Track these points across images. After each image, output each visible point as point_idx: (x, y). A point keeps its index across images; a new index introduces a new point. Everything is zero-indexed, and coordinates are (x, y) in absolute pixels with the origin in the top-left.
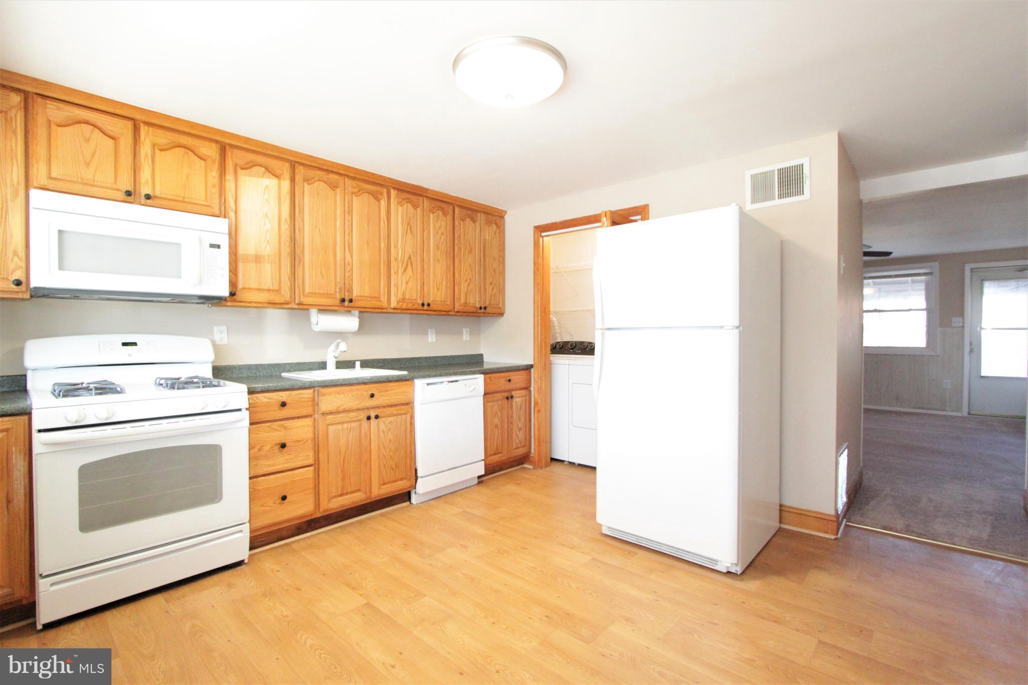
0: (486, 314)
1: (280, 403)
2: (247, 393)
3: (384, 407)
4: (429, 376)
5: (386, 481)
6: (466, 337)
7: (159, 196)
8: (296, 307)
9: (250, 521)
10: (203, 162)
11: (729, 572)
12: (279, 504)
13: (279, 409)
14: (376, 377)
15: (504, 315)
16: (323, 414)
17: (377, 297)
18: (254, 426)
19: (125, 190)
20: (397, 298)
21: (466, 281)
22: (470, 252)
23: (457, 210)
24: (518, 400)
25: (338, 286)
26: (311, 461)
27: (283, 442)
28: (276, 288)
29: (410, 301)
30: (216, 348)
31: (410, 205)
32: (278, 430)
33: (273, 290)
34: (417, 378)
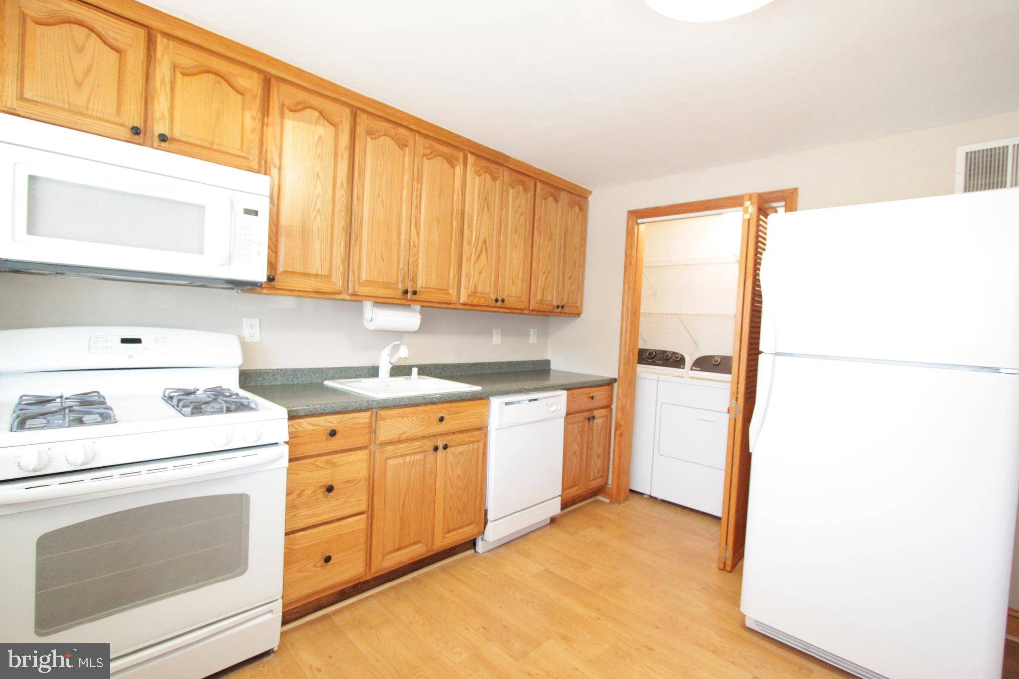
0: (562, 315)
1: (329, 431)
2: (287, 420)
3: (454, 433)
4: (507, 393)
5: (451, 528)
6: (533, 339)
7: (179, 137)
8: (349, 298)
9: (282, 598)
10: (240, 96)
12: (322, 566)
13: (327, 440)
14: (447, 394)
15: (581, 316)
16: (381, 444)
17: (444, 290)
18: (294, 463)
19: (131, 125)
20: (468, 291)
21: (544, 273)
22: (550, 238)
23: (539, 185)
24: (598, 421)
25: (401, 273)
26: (363, 508)
27: (330, 483)
28: (326, 272)
29: (481, 295)
30: (246, 347)
31: (488, 176)
32: (324, 468)
33: (321, 275)
34: (493, 396)
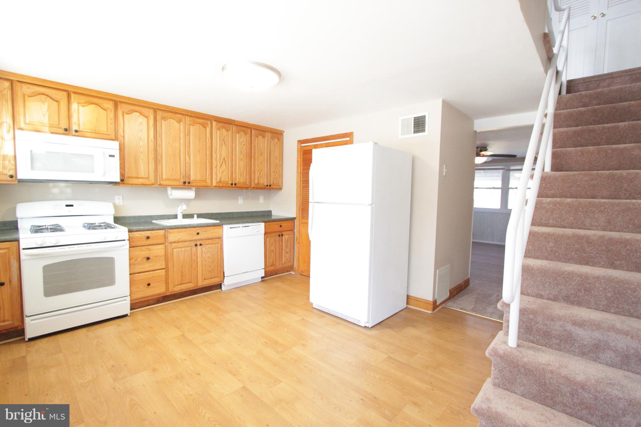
0: (271, 189)
1: (146, 237)
2: (127, 232)
3: (205, 239)
4: (232, 224)
5: (207, 278)
6: (261, 200)
7: (82, 130)
8: (159, 186)
9: (130, 295)
10: (105, 112)
11: (365, 327)
12: (146, 287)
13: (146, 240)
14: (200, 224)
15: (282, 189)
16: (171, 243)
17: (204, 181)
18: (132, 248)
19: (64, 128)
20: (217, 181)
21: (259, 170)
22: (261, 154)
23: (253, 131)
24: (286, 237)
25: (182, 175)
26: (164, 267)
27: (148, 256)
28: (147, 176)
29: (224, 182)
30: (115, 207)
31: (224, 130)
32: (145, 251)
33: (145, 178)
34: (224, 225)
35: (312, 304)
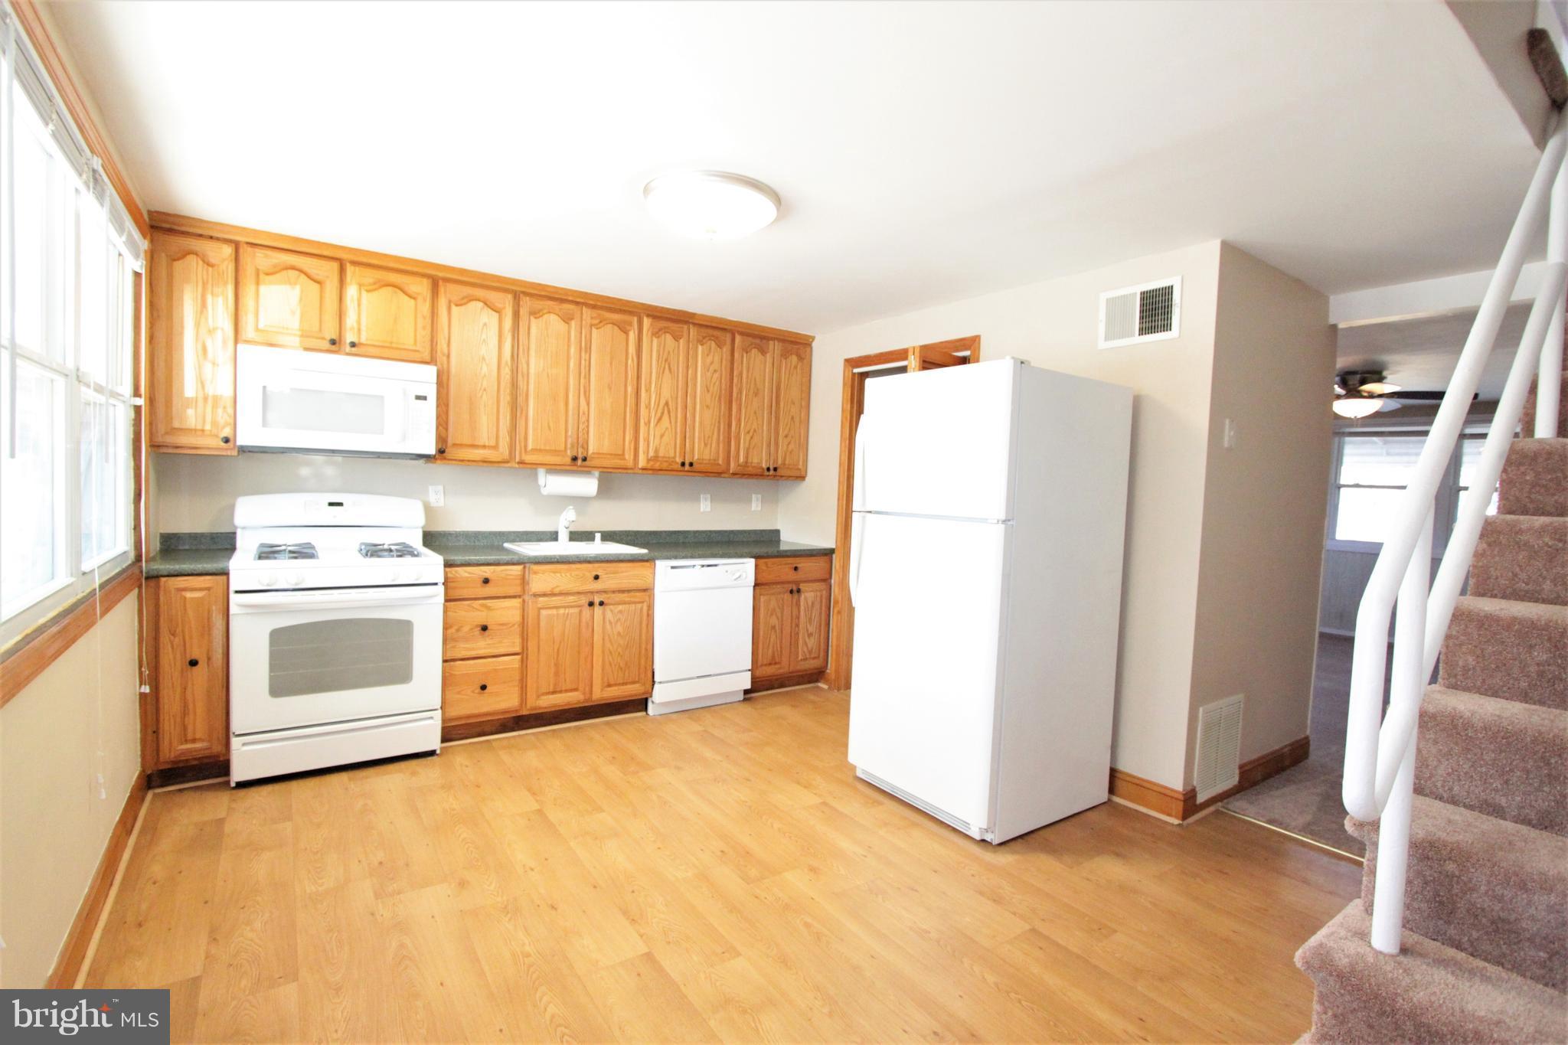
0: (778, 478)
1: (482, 580)
2: (443, 566)
3: (614, 592)
4: (676, 558)
5: (612, 683)
6: (756, 505)
7: (365, 342)
8: (519, 466)
9: (442, 709)
10: (412, 302)
11: (983, 841)
12: (478, 693)
13: (482, 586)
14: (603, 555)
15: (807, 479)
16: (536, 595)
17: (619, 455)
18: (450, 603)
19: (329, 338)
20: (648, 456)
21: (748, 432)
22: (756, 394)
23: (738, 338)
24: (809, 595)
25: (569, 441)
26: (517, 649)
27: (485, 623)
28: (492, 443)
29: (665, 459)
30: (428, 510)
31: (668, 336)
32: (479, 610)
33: (488, 446)
34: (658, 559)
35: (853, 768)
